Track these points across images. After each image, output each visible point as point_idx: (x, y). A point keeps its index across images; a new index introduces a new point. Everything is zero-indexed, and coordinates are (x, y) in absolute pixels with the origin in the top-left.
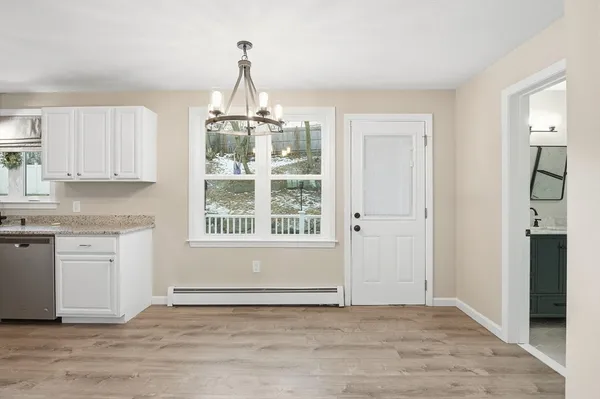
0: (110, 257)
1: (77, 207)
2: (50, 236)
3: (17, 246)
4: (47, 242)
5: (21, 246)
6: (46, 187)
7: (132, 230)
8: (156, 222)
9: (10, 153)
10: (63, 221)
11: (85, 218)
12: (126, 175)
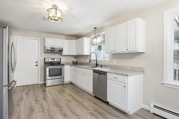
0: (124, 85)
1: (115, 62)
2: (106, 72)
3: (98, 74)
4: (105, 74)
5: (99, 74)
6: (107, 55)
7: (134, 74)
8: (145, 71)
9: (99, 46)
10: (111, 67)
11: (117, 66)
12: (131, 50)
